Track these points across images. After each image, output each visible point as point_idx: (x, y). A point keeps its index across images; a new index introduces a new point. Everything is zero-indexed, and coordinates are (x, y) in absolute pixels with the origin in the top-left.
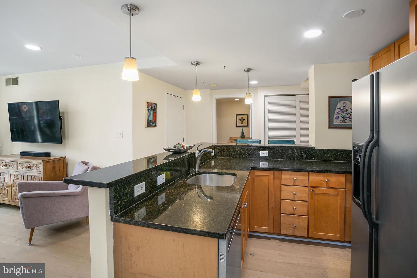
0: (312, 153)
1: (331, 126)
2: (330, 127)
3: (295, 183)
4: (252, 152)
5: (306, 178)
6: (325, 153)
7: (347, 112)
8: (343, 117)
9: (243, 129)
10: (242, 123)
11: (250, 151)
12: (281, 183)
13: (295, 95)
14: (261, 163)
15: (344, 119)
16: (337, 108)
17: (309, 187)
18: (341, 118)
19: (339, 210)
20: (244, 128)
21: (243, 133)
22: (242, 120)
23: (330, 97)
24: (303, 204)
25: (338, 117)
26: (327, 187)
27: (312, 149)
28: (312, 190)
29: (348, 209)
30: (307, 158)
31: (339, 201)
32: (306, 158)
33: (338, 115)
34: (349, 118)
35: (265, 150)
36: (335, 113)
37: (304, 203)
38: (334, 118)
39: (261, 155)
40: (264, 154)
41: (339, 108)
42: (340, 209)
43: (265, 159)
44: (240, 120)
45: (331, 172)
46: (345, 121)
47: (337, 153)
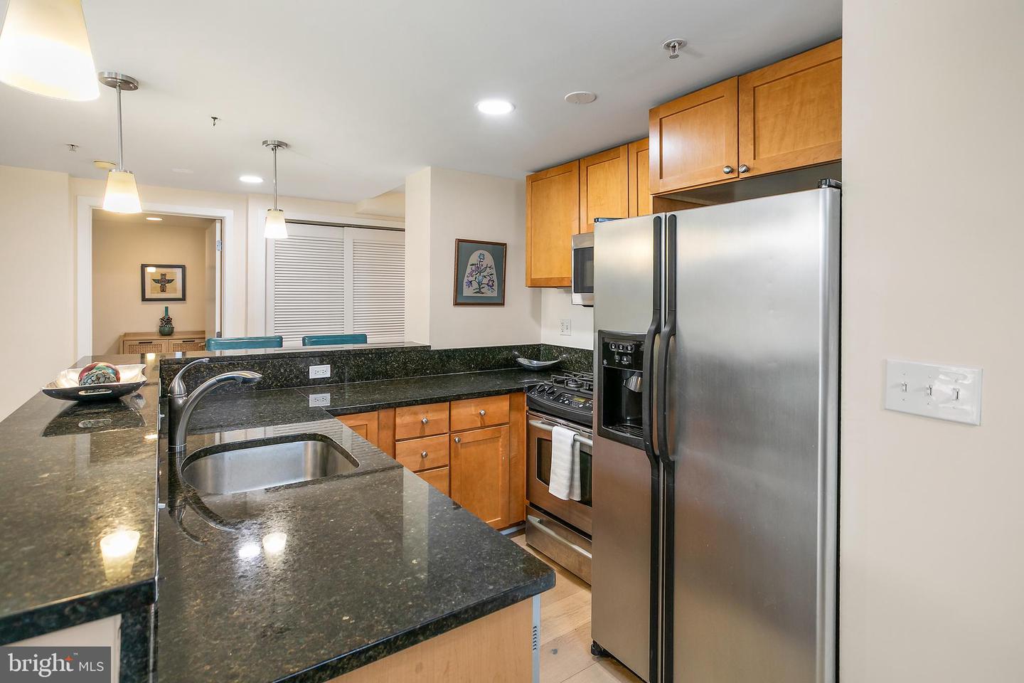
0: (426, 360)
1: (458, 301)
2: (456, 304)
3: (424, 430)
4: (285, 370)
5: (445, 415)
6: (448, 357)
7: (485, 274)
8: (478, 283)
9: (167, 308)
10: (163, 291)
11: (280, 370)
12: (394, 437)
13: (343, 226)
14: (312, 397)
15: (479, 286)
16: (469, 264)
17: (451, 432)
18: (475, 285)
19: (500, 467)
20: (171, 306)
21: (167, 321)
22: (163, 282)
23: (459, 241)
24: (440, 473)
25: (471, 282)
26: (482, 427)
27: (426, 349)
28: (457, 439)
29: (513, 462)
30: (415, 371)
31: (501, 449)
32: (415, 373)
33: (471, 279)
34: (487, 284)
35: (322, 363)
36: (467, 274)
37: (442, 471)
38: (465, 284)
39: (311, 376)
40: (320, 371)
41: (472, 265)
42: (502, 465)
43: (320, 385)
44: (156, 281)
45: (489, 394)
46: (482, 290)
47: (469, 355)
